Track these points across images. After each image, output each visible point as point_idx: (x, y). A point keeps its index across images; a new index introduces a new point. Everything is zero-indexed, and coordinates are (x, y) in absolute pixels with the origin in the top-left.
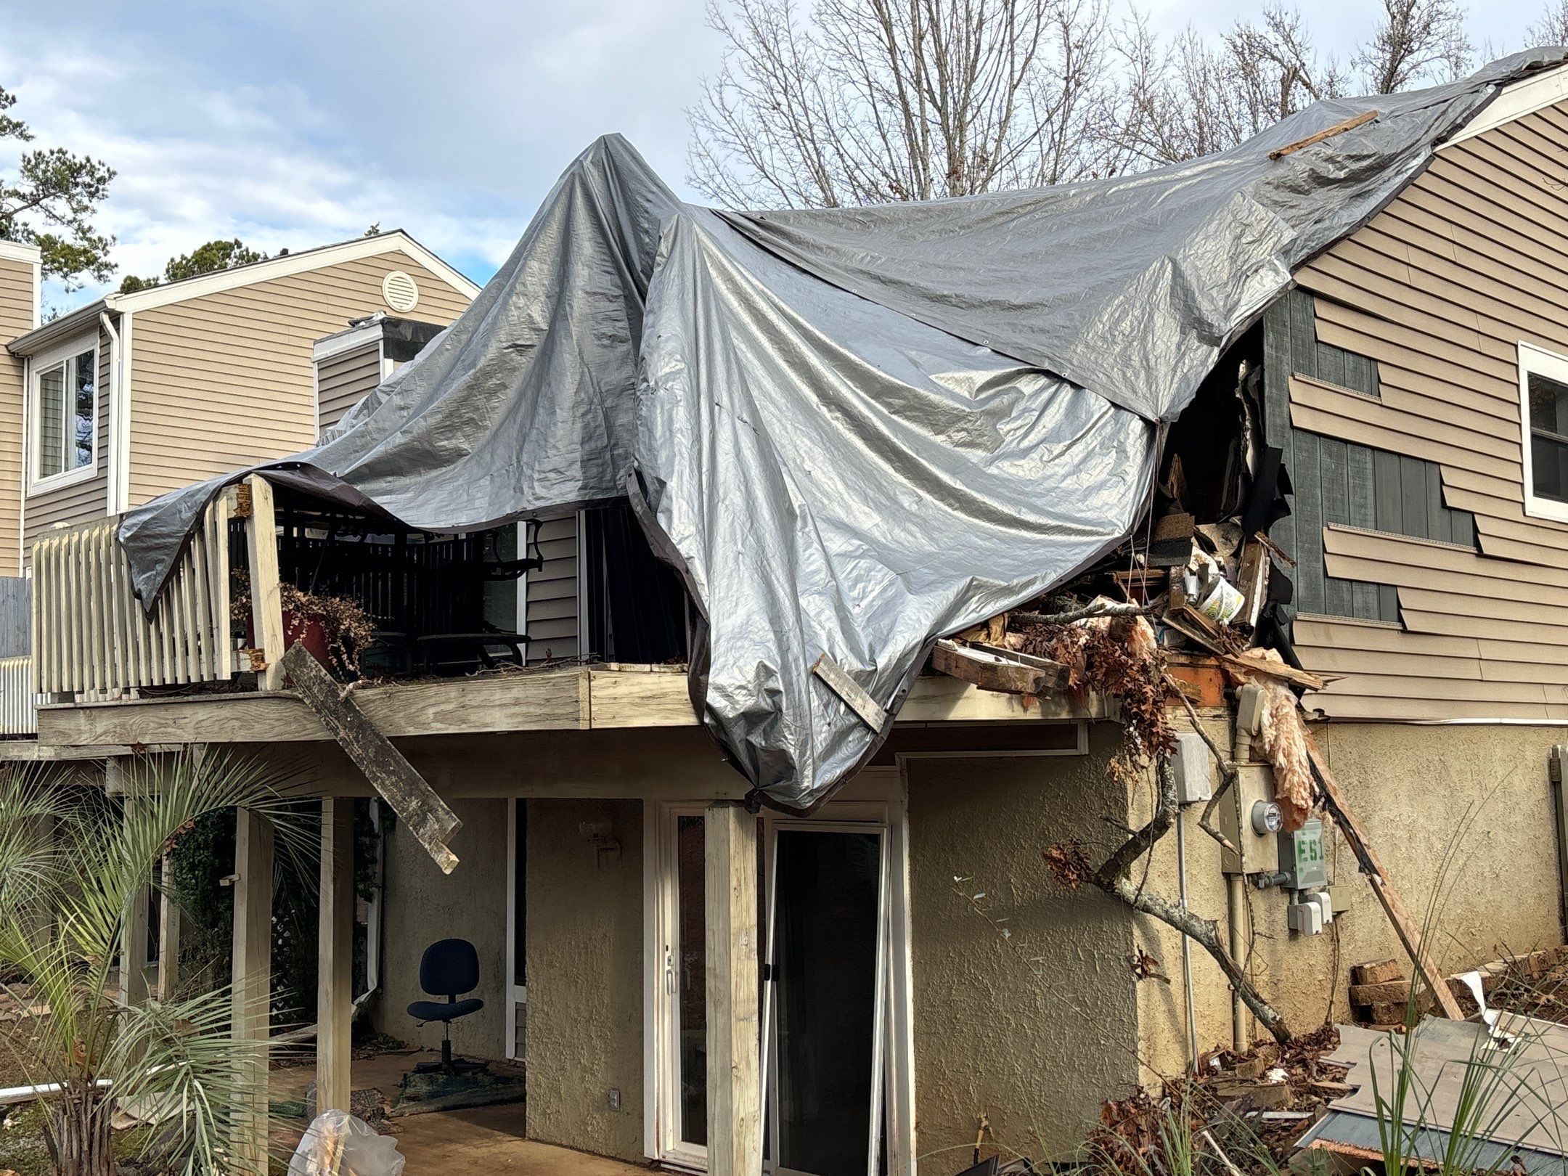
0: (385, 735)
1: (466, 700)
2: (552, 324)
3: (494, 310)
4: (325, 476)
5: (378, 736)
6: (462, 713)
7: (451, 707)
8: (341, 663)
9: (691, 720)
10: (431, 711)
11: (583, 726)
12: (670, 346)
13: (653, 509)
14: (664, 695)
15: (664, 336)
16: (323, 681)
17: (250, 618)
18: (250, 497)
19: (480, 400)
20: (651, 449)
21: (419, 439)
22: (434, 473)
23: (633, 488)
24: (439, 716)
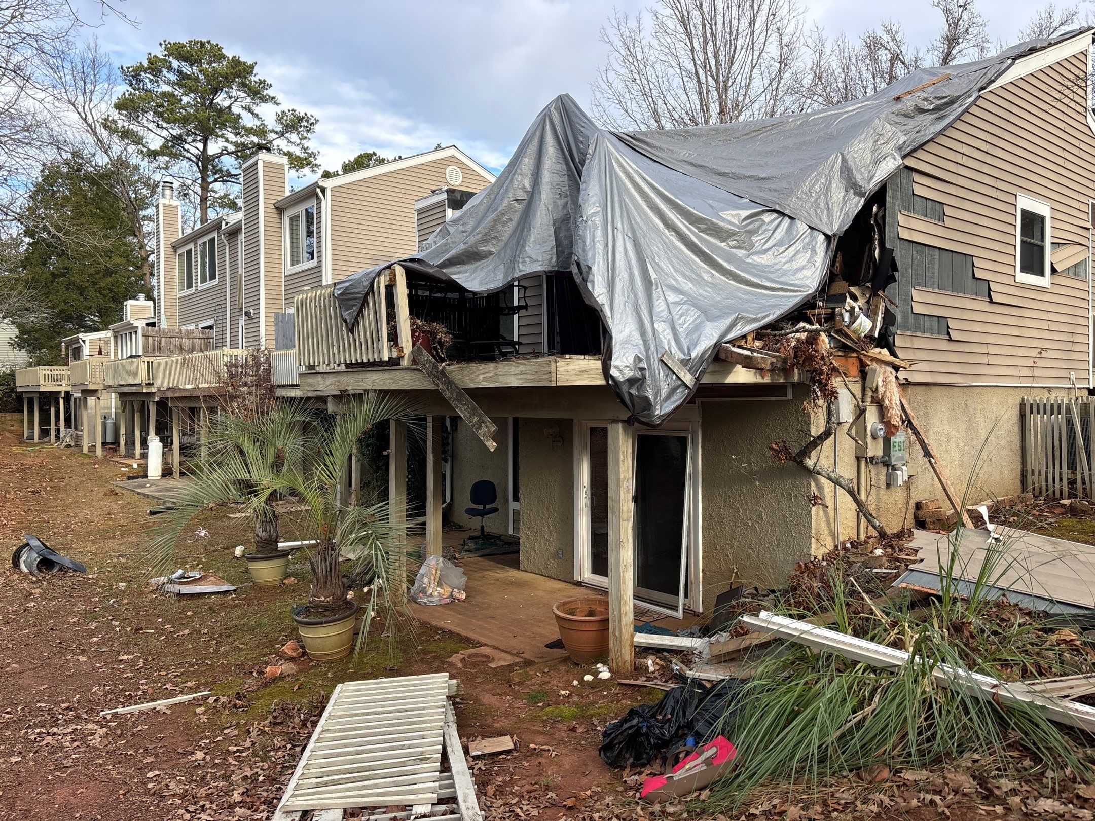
0: (461, 387)
1: (497, 372)
2: (533, 189)
3: (507, 183)
4: (429, 265)
5: (457, 388)
6: (496, 377)
7: (490, 375)
8: (438, 353)
9: (602, 382)
10: (481, 376)
11: (553, 384)
12: (593, 199)
13: (585, 281)
14: (591, 370)
15: (591, 195)
16: (430, 362)
17: (396, 332)
18: (395, 275)
19: (499, 227)
20: (584, 251)
21: (471, 247)
22: (479, 263)
23: (575, 270)
24: (485, 379)
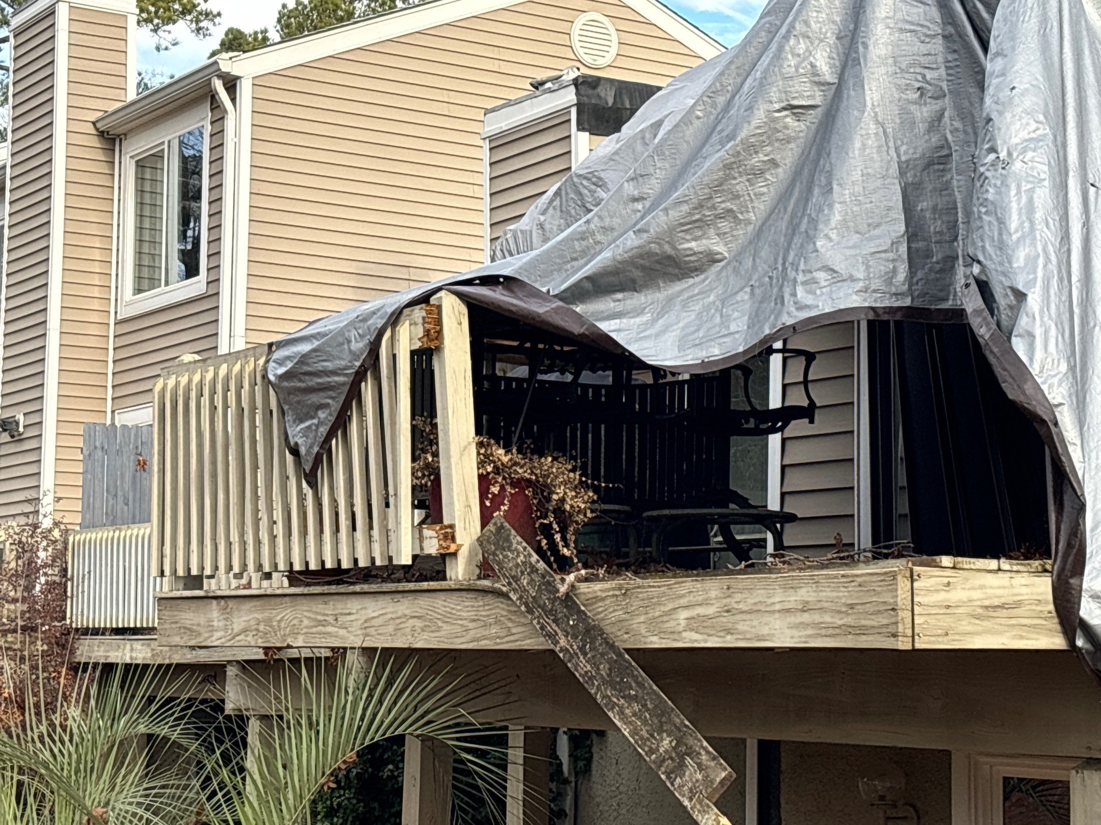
0: (621, 645)
1: (732, 602)
2: (841, 76)
3: (765, 60)
4: (536, 294)
5: (612, 647)
6: (725, 619)
7: (711, 610)
8: (553, 545)
9: (1057, 642)
10: (683, 615)
11: (903, 644)
12: (1028, 102)
13: (1005, 333)
14: (1018, 604)
15: (1020, 88)
16: (534, 570)
17: (437, 482)
18: (439, 322)
19: (740, 184)
20: (1001, 246)
21: (658, 240)
22: (678, 287)
23: (972, 303)
24: (694, 624)
